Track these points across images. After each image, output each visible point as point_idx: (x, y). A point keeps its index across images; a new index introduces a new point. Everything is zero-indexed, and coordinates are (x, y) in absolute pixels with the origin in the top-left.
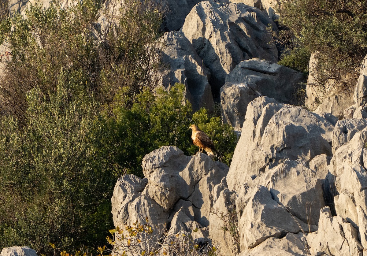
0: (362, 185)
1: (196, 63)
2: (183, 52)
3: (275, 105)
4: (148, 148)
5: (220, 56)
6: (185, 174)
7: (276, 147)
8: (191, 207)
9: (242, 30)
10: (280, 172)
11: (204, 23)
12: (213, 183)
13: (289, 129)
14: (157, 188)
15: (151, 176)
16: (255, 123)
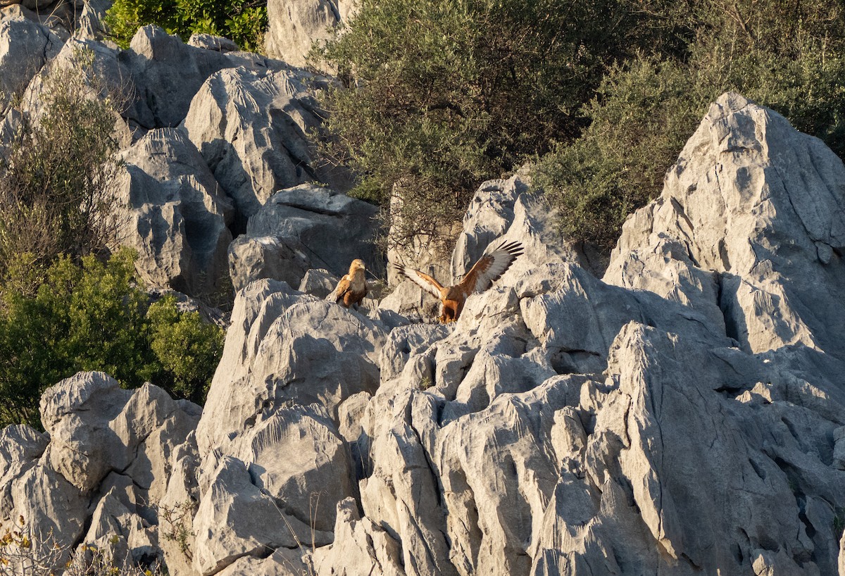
0: (407, 460)
1: (204, 191)
2: (181, 167)
3: (284, 296)
4: (63, 369)
5: (252, 174)
6: (119, 425)
7: (277, 379)
8: (131, 487)
9: (297, 125)
10: (268, 432)
11: (224, 112)
12: (171, 441)
13: (303, 344)
14: (66, 451)
15: (56, 430)
16: (247, 330)
